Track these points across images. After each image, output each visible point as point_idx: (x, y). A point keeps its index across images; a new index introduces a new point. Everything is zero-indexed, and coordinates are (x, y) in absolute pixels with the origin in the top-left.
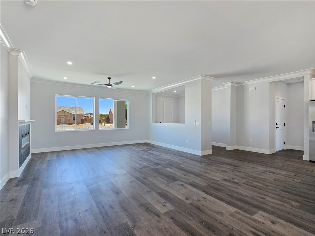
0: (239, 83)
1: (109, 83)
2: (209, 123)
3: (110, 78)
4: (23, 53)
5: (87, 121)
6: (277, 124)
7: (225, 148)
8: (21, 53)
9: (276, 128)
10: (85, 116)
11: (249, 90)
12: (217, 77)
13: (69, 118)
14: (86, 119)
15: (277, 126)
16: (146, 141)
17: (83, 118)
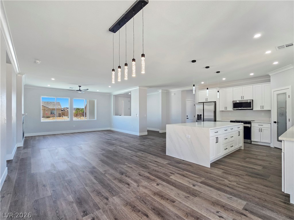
0: (167, 90)
1: (80, 89)
2: (145, 116)
3: (80, 86)
4: (25, 76)
5: (64, 115)
6: (187, 116)
7: (159, 132)
8: (24, 75)
9: (187, 118)
10: (62, 110)
11: (172, 95)
12: (150, 87)
13: (47, 112)
14: (63, 113)
15: (187, 117)
16: (109, 129)
17: (61, 112)
